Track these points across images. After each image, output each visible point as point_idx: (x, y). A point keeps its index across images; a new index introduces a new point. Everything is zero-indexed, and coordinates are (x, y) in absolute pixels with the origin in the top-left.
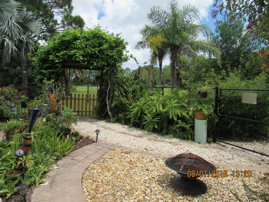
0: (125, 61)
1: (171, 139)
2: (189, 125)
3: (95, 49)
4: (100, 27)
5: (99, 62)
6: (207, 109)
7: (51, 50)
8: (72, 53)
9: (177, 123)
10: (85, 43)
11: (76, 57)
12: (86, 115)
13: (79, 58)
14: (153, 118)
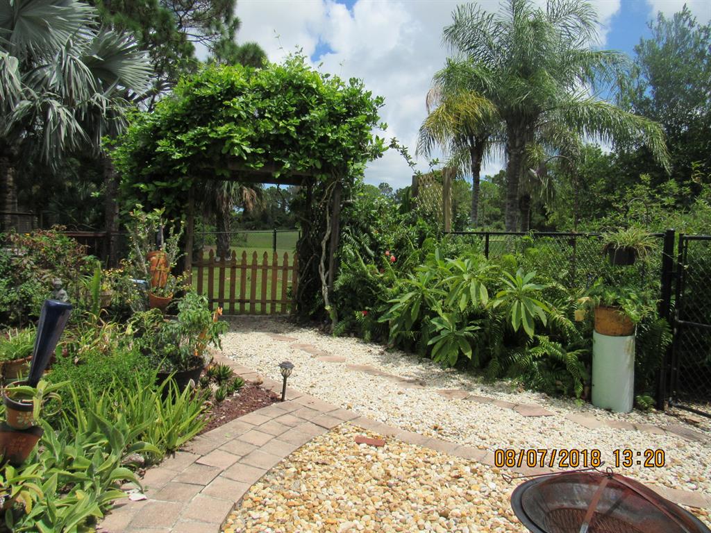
0: (375, 157)
1: (515, 393)
2: (575, 352)
3: (288, 121)
4: (303, 58)
5: (298, 160)
6: (634, 302)
7: (161, 125)
8: (220, 133)
9: (536, 343)
10: (260, 105)
11: (233, 145)
12: (263, 312)
13: (242, 148)
14: (460, 326)
